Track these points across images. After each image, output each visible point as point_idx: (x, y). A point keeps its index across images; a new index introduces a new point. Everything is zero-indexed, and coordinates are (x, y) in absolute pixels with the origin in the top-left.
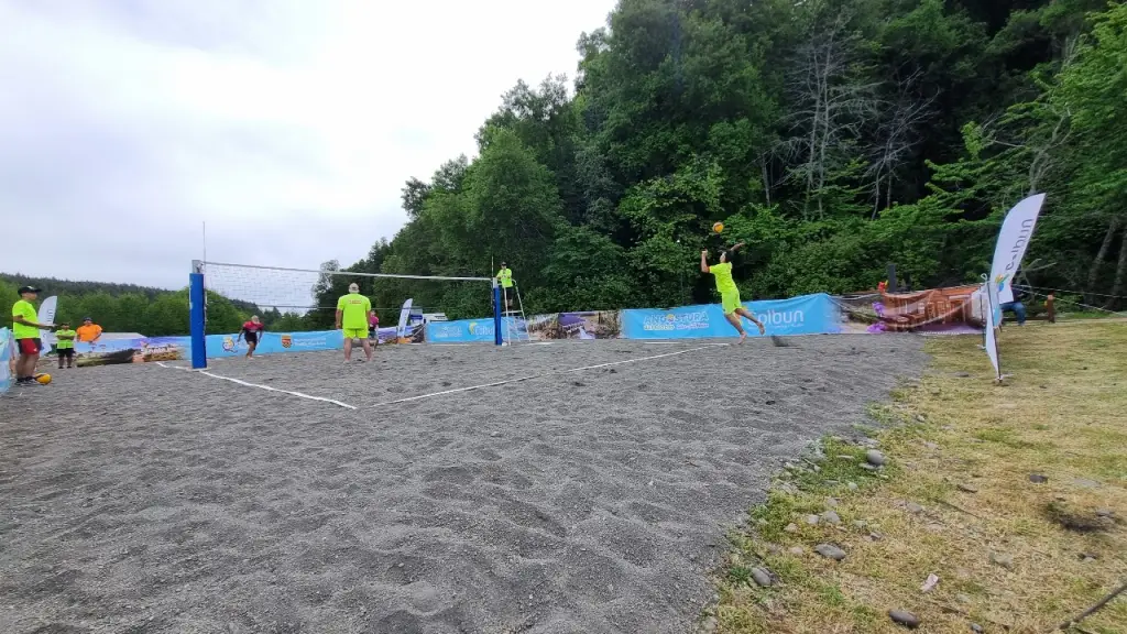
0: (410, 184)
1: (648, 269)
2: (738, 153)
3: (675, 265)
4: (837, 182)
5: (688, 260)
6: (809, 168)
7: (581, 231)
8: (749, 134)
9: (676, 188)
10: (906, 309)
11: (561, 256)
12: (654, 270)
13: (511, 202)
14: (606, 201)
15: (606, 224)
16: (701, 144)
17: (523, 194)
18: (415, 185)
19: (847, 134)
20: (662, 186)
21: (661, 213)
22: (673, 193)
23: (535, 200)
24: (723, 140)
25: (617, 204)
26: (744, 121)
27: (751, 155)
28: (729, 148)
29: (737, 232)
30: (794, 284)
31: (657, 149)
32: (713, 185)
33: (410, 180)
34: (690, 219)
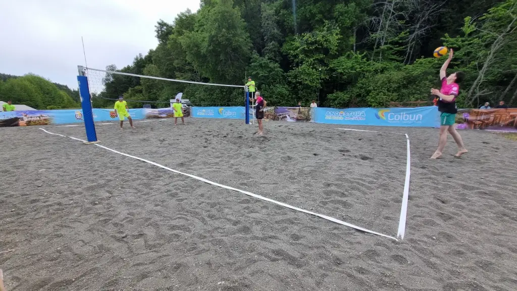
0: (159, 24)
1: (297, 82)
2: (348, 22)
3: (312, 81)
4: (391, 43)
5: (318, 79)
6: (377, 35)
7: (265, 60)
8: (355, 12)
9: (317, 39)
10: (482, 117)
11: (254, 73)
12: (300, 83)
13: (228, 39)
14: (276, 44)
15: (275, 57)
16: (328, 15)
17: (234, 36)
18: (162, 24)
19: (401, 18)
20: (310, 37)
21: (307, 53)
22: (316, 42)
23: (241, 40)
24: (342, 14)
25: (281, 45)
26: (353, 4)
27: (353, 24)
28: (344, 19)
29: (343, 66)
30: (370, 94)
31: (305, 16)
32: (334, 39)
33: (160, 21)
34: (322, 57)
